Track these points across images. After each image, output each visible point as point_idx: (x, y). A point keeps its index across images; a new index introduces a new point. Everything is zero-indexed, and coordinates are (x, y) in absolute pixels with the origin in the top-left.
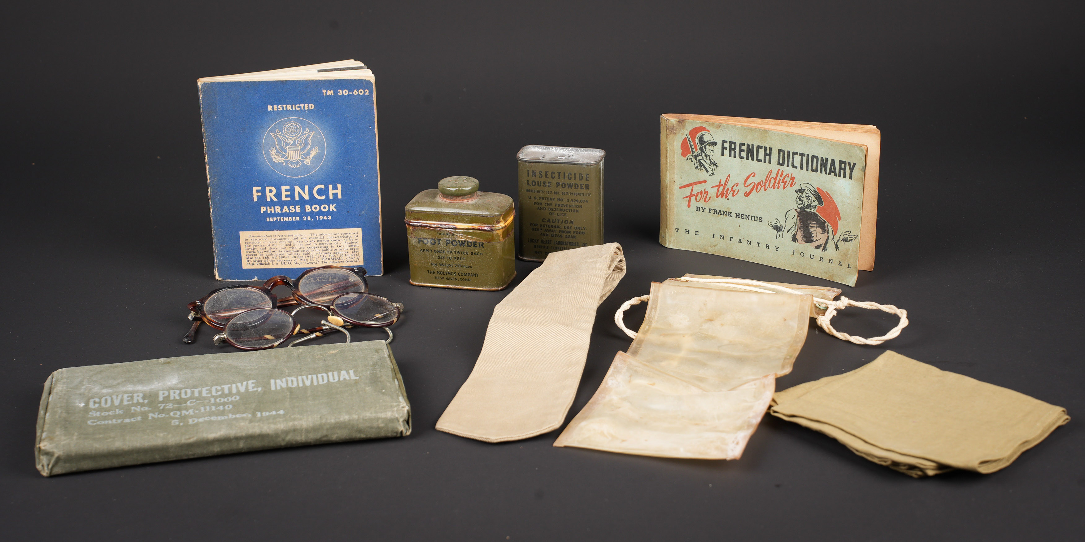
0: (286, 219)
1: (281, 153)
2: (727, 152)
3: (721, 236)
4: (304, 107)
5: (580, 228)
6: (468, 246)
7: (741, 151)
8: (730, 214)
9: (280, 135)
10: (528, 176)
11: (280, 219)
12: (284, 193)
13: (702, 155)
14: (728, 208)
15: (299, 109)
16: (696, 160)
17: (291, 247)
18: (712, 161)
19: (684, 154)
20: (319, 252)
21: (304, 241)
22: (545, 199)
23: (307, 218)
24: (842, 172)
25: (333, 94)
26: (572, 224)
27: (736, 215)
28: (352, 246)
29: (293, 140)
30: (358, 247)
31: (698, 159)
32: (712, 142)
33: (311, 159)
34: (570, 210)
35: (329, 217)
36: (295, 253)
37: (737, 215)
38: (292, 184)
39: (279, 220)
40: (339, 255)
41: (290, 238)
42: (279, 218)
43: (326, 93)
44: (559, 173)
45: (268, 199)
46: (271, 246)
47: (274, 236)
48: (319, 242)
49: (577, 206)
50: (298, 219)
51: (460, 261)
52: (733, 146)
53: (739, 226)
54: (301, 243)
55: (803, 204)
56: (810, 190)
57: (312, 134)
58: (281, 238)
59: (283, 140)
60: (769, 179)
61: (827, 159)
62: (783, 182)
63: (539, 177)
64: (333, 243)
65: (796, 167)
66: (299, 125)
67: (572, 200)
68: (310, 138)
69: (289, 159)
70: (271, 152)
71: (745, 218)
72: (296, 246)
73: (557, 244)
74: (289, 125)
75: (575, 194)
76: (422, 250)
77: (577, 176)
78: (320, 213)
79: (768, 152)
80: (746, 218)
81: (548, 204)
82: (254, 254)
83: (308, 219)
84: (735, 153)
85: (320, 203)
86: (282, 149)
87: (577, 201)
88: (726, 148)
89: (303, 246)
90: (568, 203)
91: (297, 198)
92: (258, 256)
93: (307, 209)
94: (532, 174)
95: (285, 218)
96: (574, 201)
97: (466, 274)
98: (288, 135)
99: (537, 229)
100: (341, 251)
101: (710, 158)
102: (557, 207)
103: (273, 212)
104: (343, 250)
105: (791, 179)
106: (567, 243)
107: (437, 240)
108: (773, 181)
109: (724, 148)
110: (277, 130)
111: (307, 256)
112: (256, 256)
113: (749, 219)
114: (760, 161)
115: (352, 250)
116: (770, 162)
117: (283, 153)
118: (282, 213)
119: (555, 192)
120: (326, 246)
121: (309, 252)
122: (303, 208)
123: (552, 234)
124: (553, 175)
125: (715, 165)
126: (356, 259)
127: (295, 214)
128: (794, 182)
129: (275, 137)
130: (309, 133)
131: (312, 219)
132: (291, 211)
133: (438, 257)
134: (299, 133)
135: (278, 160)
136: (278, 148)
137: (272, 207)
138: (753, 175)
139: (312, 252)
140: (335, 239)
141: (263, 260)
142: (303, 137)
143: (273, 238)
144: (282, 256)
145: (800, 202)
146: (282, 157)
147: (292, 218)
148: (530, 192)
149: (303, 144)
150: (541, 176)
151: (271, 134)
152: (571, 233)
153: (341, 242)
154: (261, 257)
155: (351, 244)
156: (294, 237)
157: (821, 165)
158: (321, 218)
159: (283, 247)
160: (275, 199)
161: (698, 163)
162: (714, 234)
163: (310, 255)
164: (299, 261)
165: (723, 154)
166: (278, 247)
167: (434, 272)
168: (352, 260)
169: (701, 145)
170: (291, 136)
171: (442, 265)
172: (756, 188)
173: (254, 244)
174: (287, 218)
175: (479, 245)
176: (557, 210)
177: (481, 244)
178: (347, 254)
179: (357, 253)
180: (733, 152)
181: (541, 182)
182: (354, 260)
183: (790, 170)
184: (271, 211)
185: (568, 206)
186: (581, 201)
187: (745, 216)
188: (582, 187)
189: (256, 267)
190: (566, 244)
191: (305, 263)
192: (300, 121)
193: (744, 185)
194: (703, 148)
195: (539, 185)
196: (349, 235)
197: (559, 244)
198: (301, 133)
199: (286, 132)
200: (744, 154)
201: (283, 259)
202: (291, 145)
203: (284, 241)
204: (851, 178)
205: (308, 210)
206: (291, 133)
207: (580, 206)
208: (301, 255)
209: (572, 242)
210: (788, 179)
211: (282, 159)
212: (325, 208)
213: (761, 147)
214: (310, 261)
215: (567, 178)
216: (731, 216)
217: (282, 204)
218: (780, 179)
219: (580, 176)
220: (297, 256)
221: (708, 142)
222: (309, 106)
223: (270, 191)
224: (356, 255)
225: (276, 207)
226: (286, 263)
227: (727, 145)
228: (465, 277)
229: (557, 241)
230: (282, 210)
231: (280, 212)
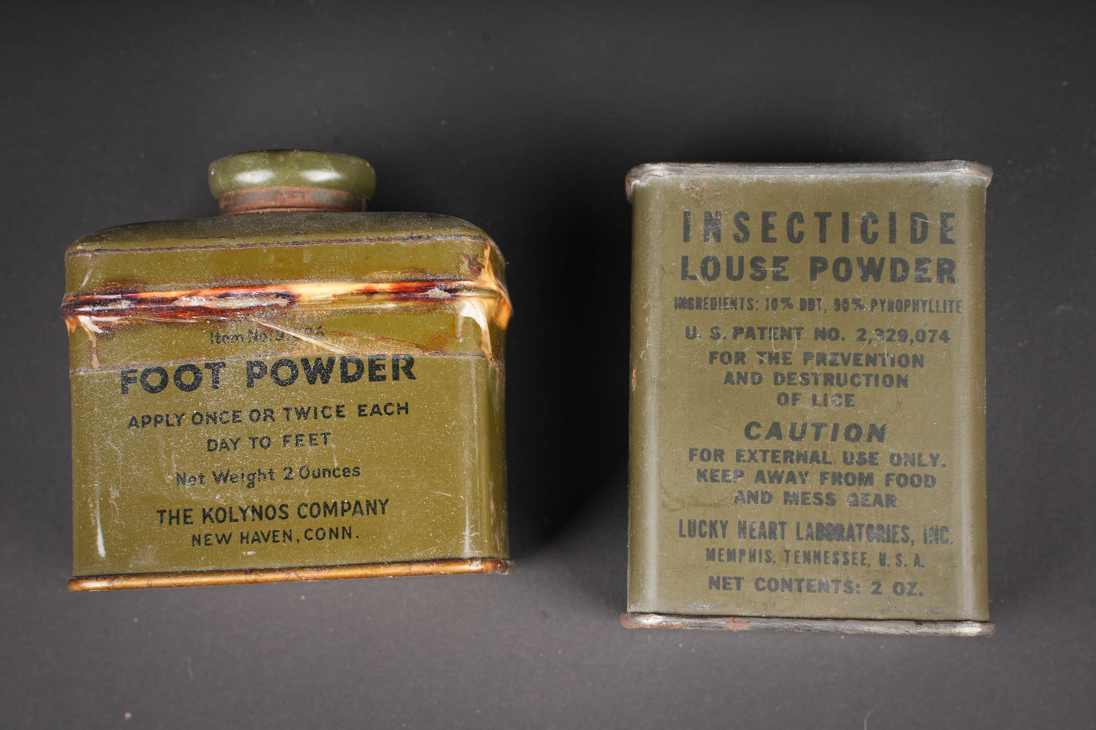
5: (915, 460)
6: (346, 378)
10: (686, 238)
22: (757, 333)
26: (881, 439)
34: (868, 377)
44: (823, 217)
49: (903, 360)
51: (310, 449)
63: (737, 238)
67: (880, 332)
73: (810, 536)
75: (891, 304)
76: (139, 420)
77: (903, 225)
81: (774, 358)
87: (903, 336)
90: (863, 348)
94: (702, 227)
96: (887, 335)
97: (329, 509)
99: (720, 474)
102: (813, 367)
106: (856, 530)
107: (207, 366)
119: (802, 300)
123: (786, 494)
124: (797, 228)
133: (209, 441)
148: (691, 308)
150: (741, 235)
152: (875, 483)
167: (186, 517)
171: (225, 480)
175: (395, 367)
176: (812, 379)
177: (402, 364)
181: (741, 259)
185: (863, 360)
186: (921, 337)
188: (925, 270)
190: (851, 536)
195: (736, 272)
197: (818, 538)
207: (915, 356)
209: (880, 527)
215: (855, 237)
219: (914, 222)
228: (331, 521)
229: (810, 526)
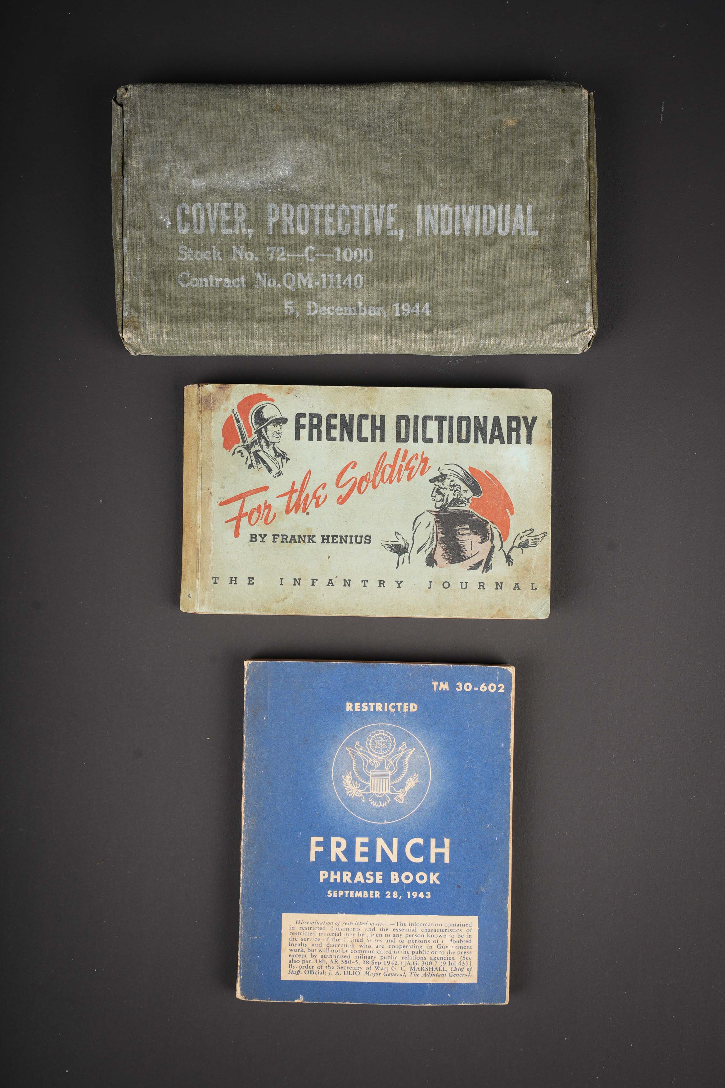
0: (359, 894)
1: (360, 782)
2: (304, 433)
3: (295, 579)
4: (402, 707)
7: (330, 427)
8: (311, 539)
9: (360, 751)
11: (349, 894)
12: (359, 849)
13: (259, 442)
14: (307, 529)
15: (394, 710)
16: (250, 453)
17: (363, 944)
18: (279, 451)
19: (227, 445)
20: (406, 955)
21: (384, 935)
23: (392, 895)
24: (514, 434)
25: (448, 689)
27: (323, 539)
28: (461, 947)
29: (381, 760)
30: (470, 950)
31: (253, 450)
32: (279, 419)
33: (406, 793)
35: (427, 894)
36: (368, 955)
37: (325, 539)
38: (372, 834)
39: (347, 896)
40: (439, 961)
41: (362, 927)
42: (348, 892)
43: (438, 686)
45: (333, 859)
46: (331, 941)
47: (336, 923)
48: (408, 938)
50: (377, 894)
52: (315, 421)
53: (329, 557)
54: (379, 938)
55: (445, 500)
56: (457, 475)
57: (411, 753)
58: (347, 926)
59: (364, 759)
60: (380, 468)
61: (485, 418)
62: (406, 469)
64: (432, 939)
65: (430, 441)
66: (391, 736)
68: (407, 759)
69: (372, 792)
70: (345, 780)
71: (339, 541)
72: (370, 943)
74: (376, 736)
78: (414, 886)
79: (378, 423)
80: (341, 540)
82: (303, 953)
83: (394, 896)
84: (319, 432)
85: (415, 868)
86: (361, 773)
88: (303, 426)
89: (382, 944)
91: (379, 859)
92: (308, 958)
93: (393, 877)
95: (357, 892)
98: (373, 753)
100: (443, 956)
101: (275, 446)
103: (338, 881)
104: (446, 953)
105: (422, 462)
108: (388, 470)
109: (299, 426)
110: (357, 743)
111: (386, 962)
112: (304, 959)
113: (346, 542)
114: (365, 440)
115: (460, 955)
116: (382, 440)
117: (363, 781)
118: (353, 883)
120: (420, 944)
121: (390, 955)
122: (387, 877)
125: (284, 457)
126: (465, 972)
127: (374, 886)
128: (428, 466)
129: (353, 755)
130: (406, 750)
131: (401, 897)
132: (367, 881)
134: (391, 750)
135: (354, 792)
136: (356, 772)
137: (339, 873)
138: (352, 465)
139: (395, 955)
140: (434, 933)
141: (316, 965)
142: (396, 757)
143: (335, 927)
144: (347, 959)
145: (439, 497)
146: (361, 788)
147: (369, 894)
149: (396, 768)
151: (347, 748)
153: (443, 939)
154: (312, 960)
155: (460, 945)
156: (369, 926)
157: (476, 430)
158: (415, 895)
159: (349, 943)
160: (344, 859)
161: (253, 458)
162: (282, 579)
163: (391, 961)
164: (373, 970)
165: (297, 437)
166: (341, 942)
168: (459, 972)
169: (258, 425)
170: (377, 754)
172: (358, 486)
173: (304, 937)
174: (361, 892)
178: (452, 961)
179: (469, 961)
180: (315, 431)
182: (462, 973)
183: (420, 447)
184: (335, 879)
187: (339, 538)
189: (303, 977)
191: (382, 975)
192: (394, 730)
193: (337, 485)
194: (263, 430)
196: (457, 928)
198: (393, 749)
199: (370, 748)
200: (335, 433)
201: (348, 965)
202: (377, 769)
203: (352, 932)
204: (529, 441)
205: (395, 880)
206: (378, 749)
208: (378, 959)
210: (415, 463)
211: (360, 791)
212: (421, 878)
213: (366, 417)
214: (391, 972)
216: (313, 542)
217: (353, 867)
218: (401, 466)
220: (370, 961)
221: (271, 420)
222: (409, 706)
223: (337, 845)
224: (466, 964)
225: (345, 873)
226: (351, 973)
227: (303, 421)
230: (353, 878)
231: (350, 881)
